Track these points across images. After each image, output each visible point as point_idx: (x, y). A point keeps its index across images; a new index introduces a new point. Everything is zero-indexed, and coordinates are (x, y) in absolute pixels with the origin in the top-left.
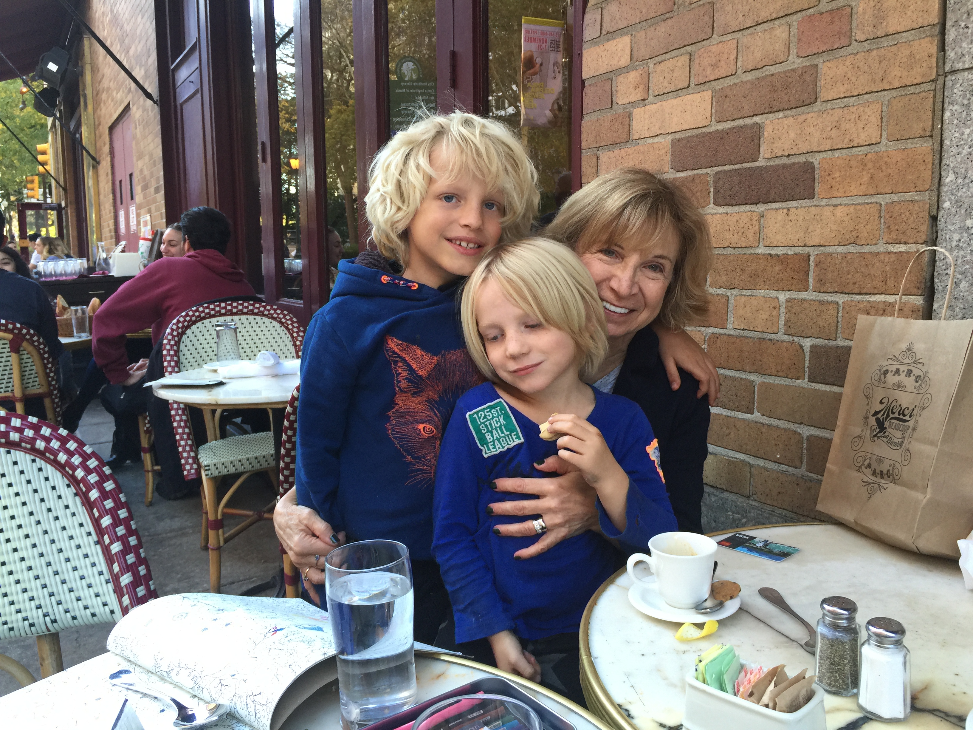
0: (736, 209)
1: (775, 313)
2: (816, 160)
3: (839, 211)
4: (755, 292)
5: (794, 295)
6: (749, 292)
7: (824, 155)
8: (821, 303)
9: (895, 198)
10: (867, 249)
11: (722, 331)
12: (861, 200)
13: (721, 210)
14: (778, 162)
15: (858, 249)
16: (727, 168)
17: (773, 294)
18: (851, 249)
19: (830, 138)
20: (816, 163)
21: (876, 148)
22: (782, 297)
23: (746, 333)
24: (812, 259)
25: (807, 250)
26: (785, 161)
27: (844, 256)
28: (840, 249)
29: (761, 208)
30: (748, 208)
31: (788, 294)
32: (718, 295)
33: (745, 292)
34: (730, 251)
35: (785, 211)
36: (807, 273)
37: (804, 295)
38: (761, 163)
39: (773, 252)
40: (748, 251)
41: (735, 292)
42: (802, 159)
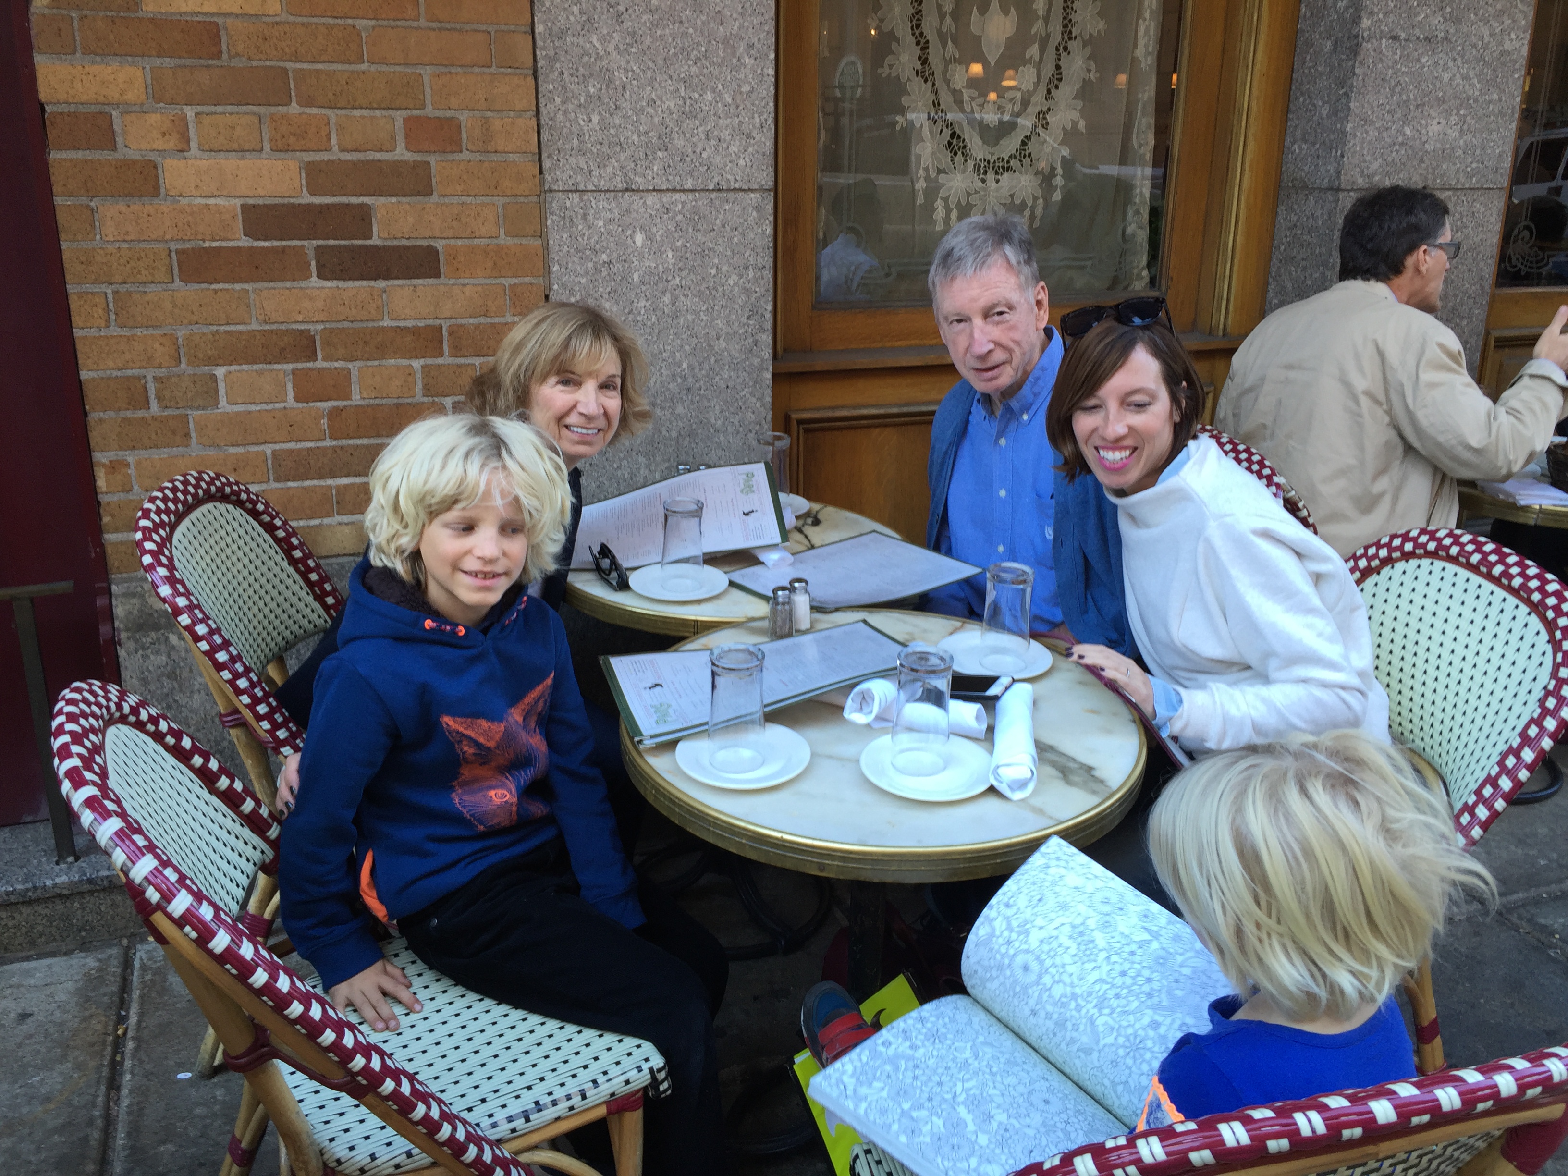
0: (350, 284)
1: (410, 379)
2: (439, 245)
3: (468, 290)
4: (384, 362)
5: (430, 361)
6: (376, 363)
7: (448, 241)
8: (459, 366)
9: (516, 281)
10: (497, 320)
11: (345, 403)
12: (487, 281)
13: (328, 284)
14: (396, 243)
15: (488, 320)
16: (332, 242)
17: (404, 362)
18: (482, 320)
19: (452, 227)
20: (440, 249)
21: (495, 241)
22: (417, 364)
23: (377, 401)
24: (444, 329)
25: (438, 322)
26: (405, 242)
27: (477, 327)
28: (472, 321)
29: (381, 284)
30: (365, 283)
31: (422, 361)
32: (336, 368)
33: (370, 363)
34: (346, 324)
35: (411, 288)
36: (441, 342)
37: (440, 361)
38: (375, 241)
39: (401, 324)
40: (370, 324)
41: (358, 364)
42: (425, 243)
